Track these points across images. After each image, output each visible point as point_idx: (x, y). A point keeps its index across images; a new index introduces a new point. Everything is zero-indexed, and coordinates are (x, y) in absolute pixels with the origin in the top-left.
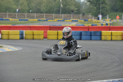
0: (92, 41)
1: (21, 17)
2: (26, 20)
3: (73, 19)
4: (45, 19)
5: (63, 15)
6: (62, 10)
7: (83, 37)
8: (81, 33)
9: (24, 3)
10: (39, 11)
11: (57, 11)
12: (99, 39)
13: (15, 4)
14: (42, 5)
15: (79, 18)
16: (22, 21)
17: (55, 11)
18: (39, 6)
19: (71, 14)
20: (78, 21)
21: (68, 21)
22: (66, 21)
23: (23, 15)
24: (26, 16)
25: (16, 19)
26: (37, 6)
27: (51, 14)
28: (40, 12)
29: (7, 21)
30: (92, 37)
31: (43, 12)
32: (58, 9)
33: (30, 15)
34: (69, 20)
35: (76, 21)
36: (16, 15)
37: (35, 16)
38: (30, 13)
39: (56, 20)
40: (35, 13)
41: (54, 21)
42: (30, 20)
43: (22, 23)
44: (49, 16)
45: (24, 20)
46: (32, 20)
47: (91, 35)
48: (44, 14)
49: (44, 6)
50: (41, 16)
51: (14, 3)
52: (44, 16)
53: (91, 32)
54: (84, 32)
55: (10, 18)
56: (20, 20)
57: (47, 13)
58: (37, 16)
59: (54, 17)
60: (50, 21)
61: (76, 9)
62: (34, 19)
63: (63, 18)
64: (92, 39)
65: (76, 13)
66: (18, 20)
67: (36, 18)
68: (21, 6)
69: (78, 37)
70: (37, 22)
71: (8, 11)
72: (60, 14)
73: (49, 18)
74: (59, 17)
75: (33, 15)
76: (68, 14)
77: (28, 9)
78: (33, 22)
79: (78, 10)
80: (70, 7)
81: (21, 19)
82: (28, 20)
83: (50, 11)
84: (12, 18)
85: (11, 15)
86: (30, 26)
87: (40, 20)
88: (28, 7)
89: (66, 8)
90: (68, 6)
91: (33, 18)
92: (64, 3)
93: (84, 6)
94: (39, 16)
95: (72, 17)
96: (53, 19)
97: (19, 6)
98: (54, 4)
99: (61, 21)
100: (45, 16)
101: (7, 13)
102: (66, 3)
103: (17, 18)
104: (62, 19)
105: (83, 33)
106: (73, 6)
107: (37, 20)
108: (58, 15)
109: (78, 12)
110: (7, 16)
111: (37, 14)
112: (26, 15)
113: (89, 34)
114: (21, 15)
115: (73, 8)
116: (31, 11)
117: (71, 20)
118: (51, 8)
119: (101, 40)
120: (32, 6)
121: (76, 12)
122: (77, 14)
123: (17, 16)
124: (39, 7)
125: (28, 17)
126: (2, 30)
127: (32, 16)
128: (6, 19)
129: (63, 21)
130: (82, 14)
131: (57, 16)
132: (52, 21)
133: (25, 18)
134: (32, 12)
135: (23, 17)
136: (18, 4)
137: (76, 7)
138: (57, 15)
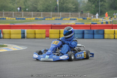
0: (95, 39)
1: (17, 16)
2: (23, 19)
3: (71, 17)
4: (42, 18)
5: (61, 13)
6: (59, 8)
7: (86, 36)
8: (83, 32)
9: (20, 2)
10: (35, 10)
11: (54, 9)
12: (102, 38)
13: (10, 3)
14: (38, 3)
15: (78, 16)
16: (19, 20)
17: (52, 9)
18: (36, 4)
19: (68, 12)
20: (76, 19)
21: (66, 20)
22: (64, 20)
23: (20, 14)
24: (23, 15)
25: (12, 18)
26: (34, 5)
27: (49, 13)
28: (37, 10)
29: (3, 20)
30: (95, 35)
31: (40, 11)
32: (56, 7)
33: (27, 14)
34: (67, 18)
35: (74, 19)
36: (12, 14)
37: (32, 14)
38: (26, 11)
39: (53, 18)
40: (31, 11)
41: (52, 20)
42: (27, 19)
43: (20, 22)
44: (47, 15)
45: (21, 19)
46: (29, 18)
47: (94, 34)
48: (42, 13)
49: (41, 4)
50: (38, 15)
51: (10, 1)
52: (41, 14)
53: (94, 30)
54: (87, 30)
55: (6, 16)
56: (16, 19)
57: (44, 11)
58: (34, 14)
59: (51, 15)
60: (47, 20)
61: (74, 7)
62: (31, 18)
63: (61, 16)
64: (95, 37)
65: (73, 12)
66: (15, 18)
67: (33, 17)
68: (17, 4)
69: (81, 36)
70: (35, 20)
71: (4, 10)
72: (57, 12)
73: (46, 16)
74: (57, 16)
75: (30, 14)
76: (65, 12)
77: (24, 8)
78: (30, 21)
79: (75, 8)
80: (67, 5)
81: (18, 18)
82: (25, 19)
83: (47, 10)
84: (9, 17)
85: (8, 14)
86: (32, 25)
87: (37, 19)
88: (24, 5)
89: (64, 6)
90: (65, 4)
91: (30, 16)
92: (62, 1)
93: (81, 4)
94: (36, 14)
95: (70, 15)
96: (50, 18)
97: (15, 5)
98: (51, 2)
99: (59, 19)
100: (43, 14)
101: (4, 12)
102: (63, 1)
103: (14, 17)
104: (60, 18)
105: (86, 32)
106: (71, 4)
107: (34, 18)
108: (56, 13)
109: (76, 10)
110: (4, 14)
111: (34, 12)
112: (23, 13)
113: (92, 32)
114: (17, 14)
115: (70, 6)
116: (27, 9)
117: (69, 19)
118: (49, 6)
119: (104, 38)
120: (28, 4)
121: (74, 10)
122: (75, 12)
123: (14, 15)
124: (35, 6)
125: (25, 16)
126: (3, 30)
127: (28, 14)
128: (2, 17)
129: (61, 19)
130: (81, 12)
131: (55, 15)
132: (50, 20)
133: (21, 16)
134: (28, 11)
135: (20, 16)
136: (14, 2)
137: (73, 5)
138: (54, 13)
